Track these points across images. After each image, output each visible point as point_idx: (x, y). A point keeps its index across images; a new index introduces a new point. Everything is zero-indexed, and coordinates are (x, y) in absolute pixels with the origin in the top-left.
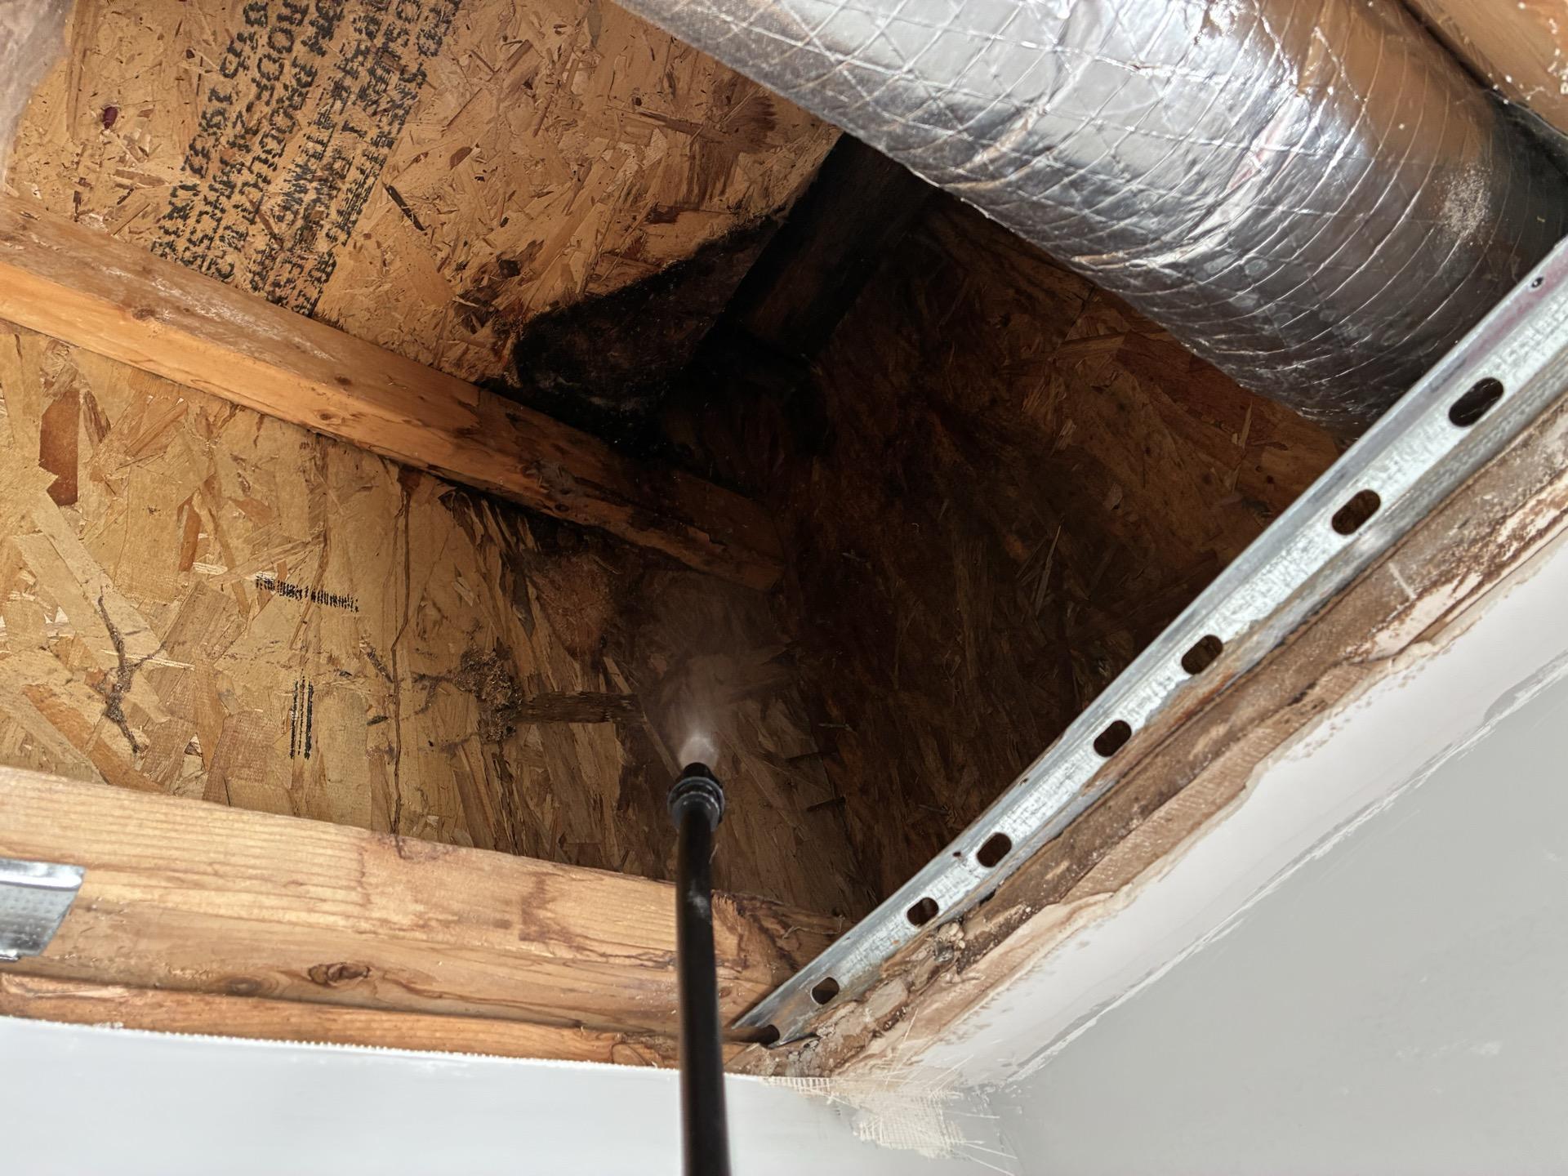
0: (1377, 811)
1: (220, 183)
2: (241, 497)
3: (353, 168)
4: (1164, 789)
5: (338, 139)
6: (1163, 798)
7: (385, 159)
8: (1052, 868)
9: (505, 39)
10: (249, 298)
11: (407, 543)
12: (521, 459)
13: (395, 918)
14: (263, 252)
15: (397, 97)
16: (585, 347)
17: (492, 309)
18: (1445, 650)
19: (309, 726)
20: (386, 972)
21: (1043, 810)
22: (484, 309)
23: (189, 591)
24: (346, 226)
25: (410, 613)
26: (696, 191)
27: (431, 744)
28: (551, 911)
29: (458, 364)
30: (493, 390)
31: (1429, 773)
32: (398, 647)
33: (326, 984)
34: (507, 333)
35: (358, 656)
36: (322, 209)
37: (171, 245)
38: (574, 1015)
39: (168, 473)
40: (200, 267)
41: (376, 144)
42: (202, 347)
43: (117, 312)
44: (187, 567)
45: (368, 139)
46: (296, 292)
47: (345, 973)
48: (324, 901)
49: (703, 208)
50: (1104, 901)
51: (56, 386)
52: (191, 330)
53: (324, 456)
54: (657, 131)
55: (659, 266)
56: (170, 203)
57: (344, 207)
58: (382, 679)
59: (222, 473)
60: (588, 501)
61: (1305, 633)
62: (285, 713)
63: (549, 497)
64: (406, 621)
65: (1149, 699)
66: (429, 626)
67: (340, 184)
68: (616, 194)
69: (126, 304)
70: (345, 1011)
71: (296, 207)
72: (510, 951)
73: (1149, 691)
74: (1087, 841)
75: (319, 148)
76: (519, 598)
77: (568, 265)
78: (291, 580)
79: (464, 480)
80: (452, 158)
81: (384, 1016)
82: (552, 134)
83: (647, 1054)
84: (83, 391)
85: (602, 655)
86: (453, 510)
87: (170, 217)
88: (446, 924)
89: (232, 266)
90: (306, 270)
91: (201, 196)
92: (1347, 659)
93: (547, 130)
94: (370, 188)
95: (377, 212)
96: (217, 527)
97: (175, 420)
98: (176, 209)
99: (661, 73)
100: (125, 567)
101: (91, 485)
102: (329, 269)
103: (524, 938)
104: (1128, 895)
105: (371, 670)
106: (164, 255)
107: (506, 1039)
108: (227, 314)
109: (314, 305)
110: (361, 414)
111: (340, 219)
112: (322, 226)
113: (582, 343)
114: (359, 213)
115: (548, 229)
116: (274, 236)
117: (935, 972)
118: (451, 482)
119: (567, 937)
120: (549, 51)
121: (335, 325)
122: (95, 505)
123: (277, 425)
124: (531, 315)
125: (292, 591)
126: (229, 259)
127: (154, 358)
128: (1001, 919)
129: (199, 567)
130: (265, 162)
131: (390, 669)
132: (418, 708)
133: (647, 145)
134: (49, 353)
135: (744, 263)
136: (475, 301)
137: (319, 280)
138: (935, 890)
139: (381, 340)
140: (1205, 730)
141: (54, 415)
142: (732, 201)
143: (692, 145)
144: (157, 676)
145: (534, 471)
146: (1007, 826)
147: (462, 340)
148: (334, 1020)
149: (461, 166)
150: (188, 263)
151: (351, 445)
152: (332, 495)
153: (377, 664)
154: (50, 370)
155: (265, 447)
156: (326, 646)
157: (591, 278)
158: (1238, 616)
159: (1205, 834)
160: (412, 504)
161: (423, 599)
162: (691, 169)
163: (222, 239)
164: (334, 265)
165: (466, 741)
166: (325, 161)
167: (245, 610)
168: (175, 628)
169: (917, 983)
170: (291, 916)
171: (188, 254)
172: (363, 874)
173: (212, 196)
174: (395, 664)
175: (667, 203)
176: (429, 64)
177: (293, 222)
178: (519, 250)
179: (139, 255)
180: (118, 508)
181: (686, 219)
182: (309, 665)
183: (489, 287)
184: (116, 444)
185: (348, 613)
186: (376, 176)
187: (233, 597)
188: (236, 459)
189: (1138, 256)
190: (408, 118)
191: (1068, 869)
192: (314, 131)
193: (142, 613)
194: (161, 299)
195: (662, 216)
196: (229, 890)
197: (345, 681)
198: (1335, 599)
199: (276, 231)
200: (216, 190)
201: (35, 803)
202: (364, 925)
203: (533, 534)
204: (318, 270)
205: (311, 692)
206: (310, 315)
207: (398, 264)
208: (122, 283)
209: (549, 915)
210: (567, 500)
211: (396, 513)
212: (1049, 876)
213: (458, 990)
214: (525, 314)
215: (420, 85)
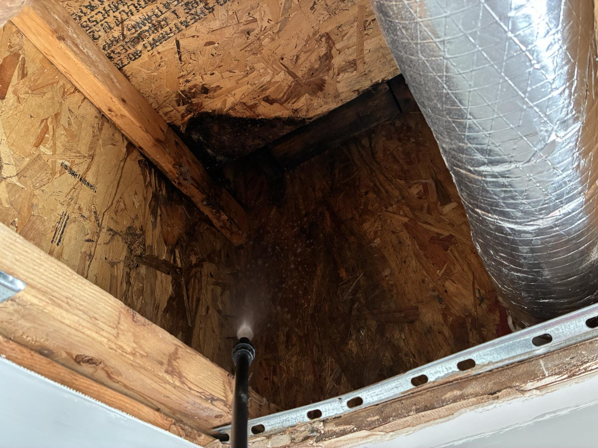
0: (483, 436)
1: (114, 5)
2: (66, 126)
3: (168, 27)
4: (428, 405)
5: (168, 14)
6: (426, 408)
7: (182, 30)
8: (371, 417)
9: (249, 14)
10: (99, 50)
11: (122, 173)
12: (175, 160)
13: (125, 347)
14: (115, 38)
15: (199, 12)
16: (216, 130)
17: (190, 101)
18: (543, 395)
19: (62, 232)
20: (106, 366)
21: (381, 395)
22: (187, 100)
23: (34, 156)
24: (153, 45)
25: (114, 202)
26: (285, 98)
27: (106, 259)
28: (177, 362)
29: (166, 114)
30: (173, 129)
31: (506, 430)
32: (106, 214)
33: (79, 363)
34: (191, 112)
35: (90, 211)
36: (148, 35)
37: (80, 17)
38: (160, 406)
39: (43, 104)
40: (87, 30)
41: (181, 23)
42: (77, 61)
43: (51, 33)
44: (37, 146)
45: (180, 20)
46: (119, 58)
47: (90, 361)
48: (103, 330)
49: (284, 105)
50: (381, 435)
51: (13, 49)
52: (76, 54)
53: (102, 125)
54: (283, 71)
55: (258, 116)
56: (90, 2)
57: (156, 38)
58: (96, 224)
59: (63, 114)
60: (192, 186)
61: (501, 371)
62: (55, 223)
63: (178, 178)
64: (112, 204)
65: (440, 372)
66: (119, 210)
67: (159, 30)
68: (257, 85)
69: (55, 31)
70: (82, 377)
71: (138, 29)
72: (159, 375)
73: (441, 369)
74: (389, 412)
75: (159, 13)
76: (154, 213)
77: (226, 100)
78: (75, 169)
79: (149, 157)
80: (207, 43)
81: (95, 384)
82: (247, 53)
83: (181, 432)
84: (22, 56)
85: (175, 248)
86: (142, 168)
87: (86, 7)
88: (142, 356)
89: (100, 36)
90: (128, 53)
91: (103, 6)
92: (515, 387)
93: (246, 51)
94: (170, 37)
95: (168, 46)
96: (54, 134)
97: (52, 84)
98: (90, 5)
99: (295, 54)
100: (13, 135)
101: (12, 95)
102: (137, 57)
103: (166, 372)
104: (392, 436)
105: (93, 219)
106: (75, 19)
107: (136, 409)
108: (90, 54)
109: (123, 66)
110: (125, 116)
111: (152, 42)
112: (144, 41)
113: (216, 129)
114: (161, 43)
115: (227, 84)
116: (123, 34)
117: (306, 438)
118: (144, 156)
119: (180, 376)
120: (262, 26)
121: (127, 77)
122: (11, 104)
123: (89, 104)
124: (203, 110)
125: (73, 173)
126: (100, 33)
127: (55, 57)
128: (342, 428)
129: (42, 148)
130: (136, 7)
131: (100, 222)
132: (105, 242)
133: (277, 74)
134: (15, 35)
135: (287, 130)
136: (186, 95)
137: (131, 58)
138: (324, 408)
139: (141, 91)
140: (451, 390)
141: (8, 60)
142: (295, 108)
143: (292, 82)
144: (10, 186)
145: (177, 167)
146: (364, 396)
147: (173, 106)
148: (76, 380)
149: (209, 48)
150: (83, 26)
151: (114, 126)
152: (100, 142)
153: (96, 217)
154: (13, 41)
155: (82, 111)
156: (79, 202)
157: (232, 108)
158: (486, 357)
159: (431, 425)
160: (128, 158)
161: (121, 198)
162: (287, 90)
163: (102, 25)
164: (140, 56)
165: (119, 263)
166: (159, 19)
167: (53, 173)
168: (24, 169)
169: (297, 440)
170: (89, 332)
171: (85, 23)
172: (119, 323)
173: (108, 8)
174: (102, 220)
175: (273, 97)
176: (217, 7)
177: (134, 33)
178: (212, 86)
179: (67, 15)
180: (18, 109)
181: (276, 105)
182: (71, 207)
183: (194, 93)
184: (27, 83)
185: (91, 192)
186: (175, 34)
187: (51, 166)
188: (70, 110)
189: (502, 220)
190: (199, 21)
191: (378, 420)
192: (161, 7)
193: (14, 158)
194: (68, 35)
195: (269, 100)
196: (70, 312)
197: (82, 219)
198: (517, 364)
199: (125, 33)
200: (110, 7)
201: (8, 244)
202: (114, 346)
203: (166, 189)
204: (133, 55)
205: (68, 218)
206: (119, 69)
207: (165, 68)
208: (57, 23)
209: (177, 364)
210: (184, 183)
211: (121, 159)
212: (369, 419)
213: (126, 382)
214: (201, 109)
215: (210, 12)
